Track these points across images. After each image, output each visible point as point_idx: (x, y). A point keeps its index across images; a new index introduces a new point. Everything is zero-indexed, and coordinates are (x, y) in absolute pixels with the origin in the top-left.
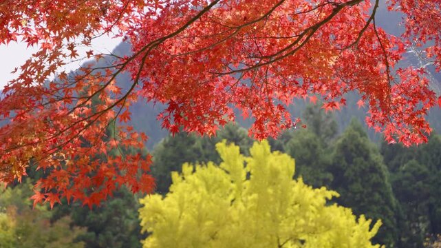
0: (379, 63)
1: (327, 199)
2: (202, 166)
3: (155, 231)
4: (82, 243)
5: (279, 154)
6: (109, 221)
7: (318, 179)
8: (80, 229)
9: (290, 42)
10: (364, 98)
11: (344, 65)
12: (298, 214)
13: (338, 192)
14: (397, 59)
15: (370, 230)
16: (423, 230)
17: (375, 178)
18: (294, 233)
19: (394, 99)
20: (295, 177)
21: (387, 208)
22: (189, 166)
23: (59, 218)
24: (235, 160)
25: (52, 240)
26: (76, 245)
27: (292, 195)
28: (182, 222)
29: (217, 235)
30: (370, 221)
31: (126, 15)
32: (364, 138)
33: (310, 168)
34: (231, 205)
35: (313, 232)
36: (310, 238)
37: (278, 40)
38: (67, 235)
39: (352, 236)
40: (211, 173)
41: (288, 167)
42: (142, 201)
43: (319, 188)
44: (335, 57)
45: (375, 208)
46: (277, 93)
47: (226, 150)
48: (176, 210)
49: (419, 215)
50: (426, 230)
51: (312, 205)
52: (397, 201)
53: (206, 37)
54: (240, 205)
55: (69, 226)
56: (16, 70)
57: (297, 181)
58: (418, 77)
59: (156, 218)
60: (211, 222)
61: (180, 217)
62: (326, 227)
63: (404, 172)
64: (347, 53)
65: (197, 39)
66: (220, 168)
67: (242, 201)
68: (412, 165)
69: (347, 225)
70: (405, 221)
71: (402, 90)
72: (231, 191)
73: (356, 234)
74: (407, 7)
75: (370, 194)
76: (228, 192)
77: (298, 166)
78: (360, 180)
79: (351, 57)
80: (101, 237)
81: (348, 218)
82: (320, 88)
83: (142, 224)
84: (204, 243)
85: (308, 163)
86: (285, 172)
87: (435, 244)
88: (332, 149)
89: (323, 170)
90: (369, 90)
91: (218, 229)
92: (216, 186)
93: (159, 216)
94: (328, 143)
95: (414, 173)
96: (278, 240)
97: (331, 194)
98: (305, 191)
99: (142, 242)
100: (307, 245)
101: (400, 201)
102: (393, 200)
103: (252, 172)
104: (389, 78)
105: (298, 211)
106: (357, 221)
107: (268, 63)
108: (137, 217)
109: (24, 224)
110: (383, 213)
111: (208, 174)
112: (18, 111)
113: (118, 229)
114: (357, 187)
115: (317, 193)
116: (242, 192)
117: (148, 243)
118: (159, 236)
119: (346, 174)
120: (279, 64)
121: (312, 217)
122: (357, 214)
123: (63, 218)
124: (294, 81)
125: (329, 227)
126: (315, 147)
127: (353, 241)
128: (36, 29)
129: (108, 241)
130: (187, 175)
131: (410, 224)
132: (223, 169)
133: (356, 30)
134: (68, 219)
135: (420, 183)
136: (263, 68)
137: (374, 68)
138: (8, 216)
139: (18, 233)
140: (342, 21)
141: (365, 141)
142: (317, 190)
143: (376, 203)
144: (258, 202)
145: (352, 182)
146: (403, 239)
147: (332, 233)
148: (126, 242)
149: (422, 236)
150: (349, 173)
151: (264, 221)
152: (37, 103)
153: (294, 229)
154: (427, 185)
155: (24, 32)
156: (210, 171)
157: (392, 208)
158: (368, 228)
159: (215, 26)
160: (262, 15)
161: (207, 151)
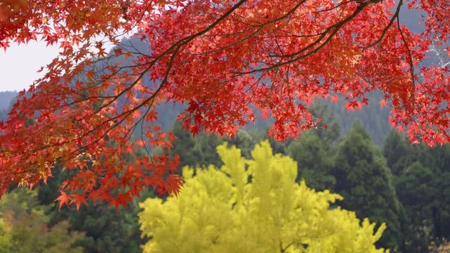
0: (402, 61)
1: (330, 202)
2: (203, 169)
3: (155, 236)
4: (81, 249)
5: (281, 157)
6: (107, 226)
7: (320, 182)
8: (78, 233)
9: (312, 41)
10: (387, 97)
11: (366, 63)
12: (300, 218)
13: (341, 195)
14: (420, 58)
15: (374, 234)
16: (427, 233)
17: (378, 180)
18: (296, 237)
19: (418, 98)
20: (298, 180)
21: (391, 211)
22: (189, 169)
23: (57, 223)
24: (236, 163)
25: (50, 245)
26: (75, 250)
27: (295, 199)
28: (183, 226)
29: (218, 240)
30: (374, 224)
31: (146, 13)
32: (367, 140)
33: (312, 171)
34: (233, 209)
35: (316, 236)
36: (313, 242)
37: (299, 39)
38: (64, 240)
39: (356, 240)
40: (212, 176)
41: (290, 170)
42: (141, 205)
43: (322, 191)
44: (358, 56)
45: (378, 211)
46: (297, 93)
47: (227, 153)
48: (177, 214)
49: (423, 219)
50: (430, 234)
51: (315, 208)
52: (402, 205)
53: (228, 36)
54: (242, 209)
55: (66, 231)
56: (42, 68)
57: (300, 184)
58: (442, 76)
59: (156, 222)
60: (212, 227)
61: (180, 222)
62: (329, 231)
63: (408, 174)
64: (369, 51)
65: (218, 38)
66: (221, 171)
67: (244, 204)
68: (416, 168)
69: (351, 229)
70: (409, 224)
71: (426, 89)
72: (232, 194)
73: (360, 238)
74: (427, 4)
75: (373, 198)
76: (229, 196)
77: (300, 168)
78: (363, 183)
79: (373, 56)
80: (100, 242)
81: (352, 222)
82: (342, 87)
83: (142, 228)
84: (205, 248)
85: (310, 166)
86: (287, 175)
87: (441, 248)
88: (334, 152)
89: (325, 173)
90: (392, 89)
91: (219, 233)
92: (217, 189)
93: (159, 221)
94: (330, 146)
95: (417, 176)
96: (281, 244)
97: (334, 197)
98: (308, 195)
99: (142, 246)
100: (310, 248)
101: (404, 204)
102: (397, 203)
103: (254, 175)
104: (413, 77)
105: (301, 214)
106: (361, 225)
107: (289, 62)
108: (136, 221)
109: (21, 229)
110: (387, 217)
111: (209, 176)
112: (43, 110)
113: (117, 234)
114: (360, 190)
115: (320, 196)
116: (243, 195)
117: (148, 248)
118: (158, 241)
119: (349, 177)
120: (300, 63)
121: (315, 220)
122: (360, 217)
123: (60, 223)
124: (315, 80)
125: (332, 231)
126: (317, 149)
127: (357, 245)
128: (55, 28)
129: (107, 246)
130: (187, 179)
131: (413, 228)
132: (224, 172)
133: (379, 28)
134: (65, 223)
135: (424, 185)
136: (283, 68)
137: (397, 66)
138: (4, 221)
139: (14, 238)
140: (364, 19)
141: (368, 143)
142: (320, 193)
143: (379, 206)
144: (260, 206)
145: (355, 185)
146: (406, 243)
147: (336, 237)
148: (125, 247)
149: (427, 240)
150: (351, 176)
151: (267, 224)
152: (62, 103)
153: (297, 234)
154: (431, 188)
155: (43, 31)
156: (211, 174)
157: (396, 212)
158: (372, 232)
159: (236, 24)
160: (284, 13)
161: (208, 155)
